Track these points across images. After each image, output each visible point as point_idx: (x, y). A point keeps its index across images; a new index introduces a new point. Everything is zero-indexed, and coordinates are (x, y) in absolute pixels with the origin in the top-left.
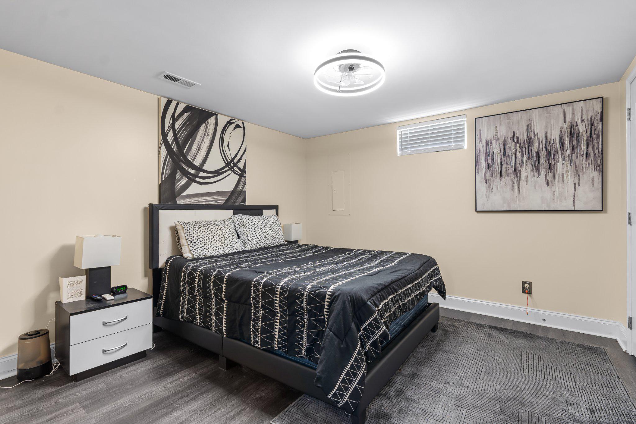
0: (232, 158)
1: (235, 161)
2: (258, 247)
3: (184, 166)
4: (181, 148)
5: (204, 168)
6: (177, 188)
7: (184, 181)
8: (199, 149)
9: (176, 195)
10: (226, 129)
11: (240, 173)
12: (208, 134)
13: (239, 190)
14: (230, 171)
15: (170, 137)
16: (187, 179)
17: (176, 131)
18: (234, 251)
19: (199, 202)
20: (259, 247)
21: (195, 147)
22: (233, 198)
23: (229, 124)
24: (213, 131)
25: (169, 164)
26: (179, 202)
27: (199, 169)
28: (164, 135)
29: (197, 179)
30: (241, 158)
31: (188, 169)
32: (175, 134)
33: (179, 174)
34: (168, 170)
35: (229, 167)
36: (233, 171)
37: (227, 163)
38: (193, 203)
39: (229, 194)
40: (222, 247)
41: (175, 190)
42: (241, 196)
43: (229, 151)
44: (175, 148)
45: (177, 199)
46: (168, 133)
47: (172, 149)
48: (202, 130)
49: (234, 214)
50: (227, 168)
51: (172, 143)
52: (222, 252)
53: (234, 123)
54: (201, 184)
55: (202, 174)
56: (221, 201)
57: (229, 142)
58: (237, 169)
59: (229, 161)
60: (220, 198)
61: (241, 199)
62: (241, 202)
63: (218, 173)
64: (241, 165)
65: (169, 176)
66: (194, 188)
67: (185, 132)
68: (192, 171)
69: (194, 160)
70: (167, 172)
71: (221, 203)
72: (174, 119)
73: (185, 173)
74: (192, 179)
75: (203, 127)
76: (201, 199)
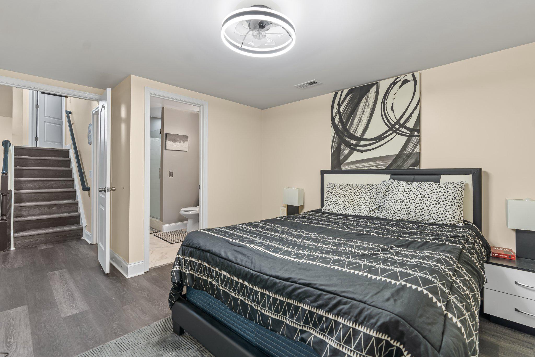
0: (397, 119)
1: (402, 122)
2: (396, 218)
3: (347, 139)
4: (344, 125)
5: (365, 137)
6: (342, 158)
7: (347, 150)
8: (360, 121)
9: (341, 162)
10: (389, 92)
11: (408, 133)
12: (368, 105)
13: (408, 152)
14: (395, 134)
15: (337, 120)
16: (350, 149)
17: (341, 113)
18: (360, 214)
19: (359, 168)
20: (398, 218)
21: (356, 121)
22: (399, 162)
23: (393, 85)
24: (374, 100)
25: (336, 140)
26: (343, 168)
27: (360, 139)
28: (333, 119)
29: (358, 148)
30: (410, 115)
31: (350, 141)
32: (340, 116)
33: (343, 146)
34: (335, 145)
35: (393, 130)
36: (398, 133)
37: (390, 126)
38: (354, 168)
39: (393, 158)
40: (352, 209)
41: (340, 159)
42: (411, 158)
43: (393, 113)
44: (340, 127)
45: (342, 166)
46: (335, 117)
47: (339, 128)
48: (363, 104)
49: (390, 179)
50: (391, 132)
51: (338, 124)
52: (346, 212)
53: (400, 81)
54: (362, 151)
55: (362, 143)
56: (384, 165)
57: (393, 104)
58: (404, 130)
59: (393, 123)
60: (382, 163)
61: (410, 162)
62: (410, 166)
63: (379, 138)
64: (410, 124)
65: (336, 149)
66: (356, 156)
67: (348, 111)
68: (354, 142)
69: (355, 132)
70: (335, 146)
71: (384, 167)
72: (340, 105)
73: (348, 145)
74: (353, 149)
75: (363, 101)
76: (361, 165)
